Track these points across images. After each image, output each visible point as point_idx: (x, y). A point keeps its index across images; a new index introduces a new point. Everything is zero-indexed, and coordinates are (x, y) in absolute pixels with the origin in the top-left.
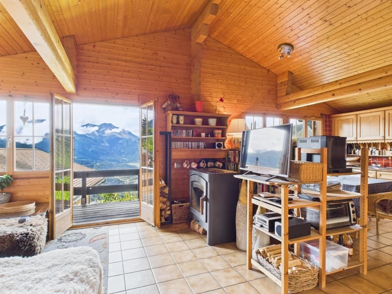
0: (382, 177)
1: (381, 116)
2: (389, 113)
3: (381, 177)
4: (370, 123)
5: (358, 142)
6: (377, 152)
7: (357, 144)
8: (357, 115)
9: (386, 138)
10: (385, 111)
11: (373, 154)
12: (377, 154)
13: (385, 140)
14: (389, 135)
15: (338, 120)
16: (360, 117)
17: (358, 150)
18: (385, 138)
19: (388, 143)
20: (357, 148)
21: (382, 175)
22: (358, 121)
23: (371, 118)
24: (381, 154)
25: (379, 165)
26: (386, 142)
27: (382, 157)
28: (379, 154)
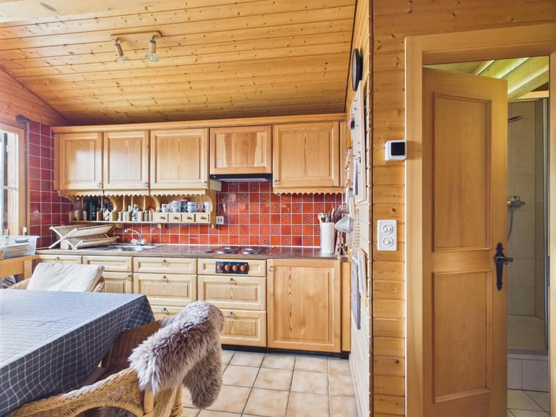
0: (143, 268)
1: (144, 142)
2: (156, 137)
3: (140, 270)
4: (127, 152)
5: (106, 194)
6: (139, 214)
7: (104, 197)
8: (102, 133)
9: (151, 188)
10: (149, 131)
11: (133, 218)
12: (139, 221)
13: (150, 191)
14: (156, 182)
15: (66, 141)
16: (109, 139)
17: (107, 212)
18: (149, 187)
19: (155, 196)
20: (106, 206)
21: (142, 264)
22: (105, 146)
23: (127, 143)
24: (146, 218)
25: (143, 242)
26: (152, 193)
27: (148, 225)
28: (143, 220)
